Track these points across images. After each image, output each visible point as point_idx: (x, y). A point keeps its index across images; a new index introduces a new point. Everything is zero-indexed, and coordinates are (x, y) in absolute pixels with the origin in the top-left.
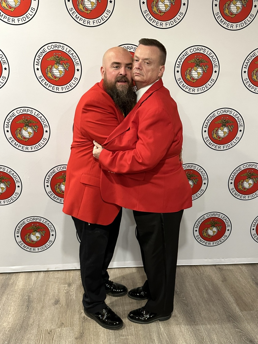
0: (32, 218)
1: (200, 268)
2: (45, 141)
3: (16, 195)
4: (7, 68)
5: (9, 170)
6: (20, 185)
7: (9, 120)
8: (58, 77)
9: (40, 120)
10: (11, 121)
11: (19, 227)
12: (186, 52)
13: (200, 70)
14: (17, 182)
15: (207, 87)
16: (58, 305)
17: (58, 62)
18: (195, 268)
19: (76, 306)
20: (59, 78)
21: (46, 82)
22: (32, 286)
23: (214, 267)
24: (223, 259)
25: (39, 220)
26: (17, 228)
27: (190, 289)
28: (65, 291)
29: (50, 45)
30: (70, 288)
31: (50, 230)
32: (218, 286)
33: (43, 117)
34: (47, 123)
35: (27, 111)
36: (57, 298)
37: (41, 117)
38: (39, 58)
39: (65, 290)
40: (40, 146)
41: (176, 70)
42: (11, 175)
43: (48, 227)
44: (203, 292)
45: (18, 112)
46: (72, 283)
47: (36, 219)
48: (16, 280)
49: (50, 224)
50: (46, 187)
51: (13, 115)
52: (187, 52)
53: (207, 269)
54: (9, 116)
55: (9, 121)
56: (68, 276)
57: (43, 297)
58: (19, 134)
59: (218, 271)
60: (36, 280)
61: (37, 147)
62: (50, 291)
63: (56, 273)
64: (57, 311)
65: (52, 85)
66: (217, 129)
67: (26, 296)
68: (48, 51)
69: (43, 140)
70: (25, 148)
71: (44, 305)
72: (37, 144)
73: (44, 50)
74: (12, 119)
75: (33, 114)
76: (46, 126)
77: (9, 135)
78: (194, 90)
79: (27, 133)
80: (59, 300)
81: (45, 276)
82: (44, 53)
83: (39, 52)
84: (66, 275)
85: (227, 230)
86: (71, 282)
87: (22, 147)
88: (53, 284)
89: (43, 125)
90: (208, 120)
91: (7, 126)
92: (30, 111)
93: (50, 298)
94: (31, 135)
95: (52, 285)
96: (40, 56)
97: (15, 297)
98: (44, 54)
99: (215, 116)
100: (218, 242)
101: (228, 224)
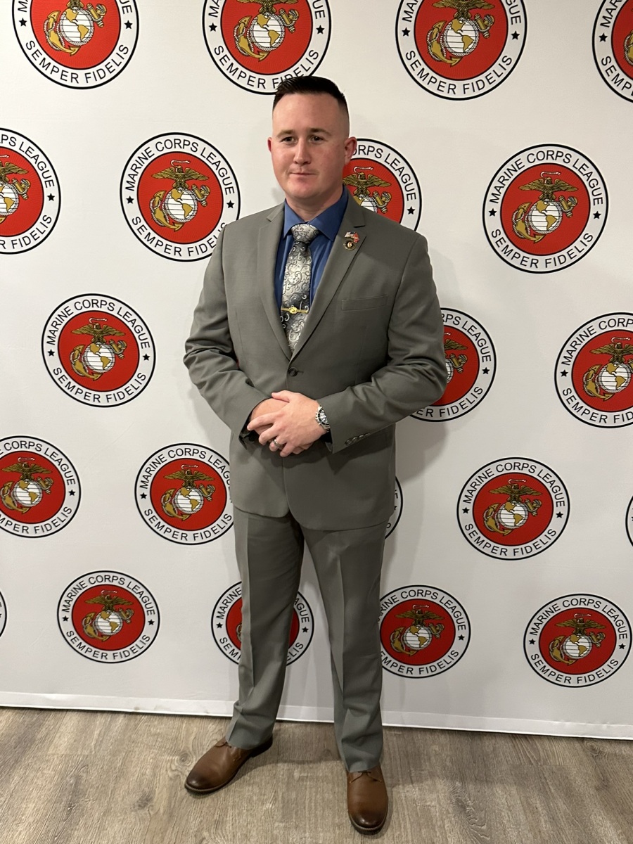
0: (103, 574)
1: (538, 743)
2: (141, 382)
3: (66, 513)
4: (56, 194)
5: (51, 450)
6: (76, 490)
7: (57, 324)
8: (181, 221)
9: (132, 329)
10: (60, 328)
11: (70, 595)
12: (516, 162)
13: (553, 210)
14: (69, 481)
15: (572, 256)
16: (147, 812)
17: (181, 184)
18: (524, 743)
19: (192, 819)
20: (183, 223)
21: (149, 234)
22: (91, 749)
23: (577, 745)
24: (605, 725)
25: (118, 580)
26: (65, 598)
27: (504, 801)
28: (170, 774)
29: (162, 139)
30: (184, 766)
31: (145, 610)
32: (582, 801)
33: (138, 322)
34: (147, 335)
35: (101, 304)
36: (146, 789)
37: (135, 320)
38: (135, 173)
39: (172, 771)
40: (130, 392)
41: (488, 209)
42: (56, 464)
43: (140, 600)
44: (540, 816)
45: (78, 306)
46: (193, 753)
47: (111, 579)
48: (54, 730)
49: (146, 594)
50: (139, 497)
51: (67, 312)
52: (518, 163)
53: (558, 747)
54: (55, 315)
55: (55, 327)
56: (184, 733)
57: (111, 785)
58: (78, 362)
59: (587, 755)
60: (104, 735)
61: (122, 396)
62: (132, 769)
63: (156, 721)
64: (142, 826)
65: (165, 242)
66: (599, 368)
67: (71, 776)
68: (158, 154)
69: (138, 379)
70: (92, 396)
71: (113, 805)
72: (122, 389)
73: (148, 151)
74: (64, 323)
75: (114, 313)
76: (145, 343)
77: (54, 362)
78: (535, 264)
79: (98, 359)
80: (151, 796)
81: (127, 725)
82: (147, 159)
83: (135, 157)
84: (179, 729)
85: (617, 647)
86: (191, 749)
87: (84, 393)
88: (145, 750)
89: (139, 342)
90: (573, 345)
91: (50, 340)
92: (108, 305)
93: (129, 788)
94: (108, 365)
95: (140, 754)
96: (136, 168)
97: (42, 776)
98: (147, 162)
99: (592, 332)
100: (592, 678)
101: (620, 630)
